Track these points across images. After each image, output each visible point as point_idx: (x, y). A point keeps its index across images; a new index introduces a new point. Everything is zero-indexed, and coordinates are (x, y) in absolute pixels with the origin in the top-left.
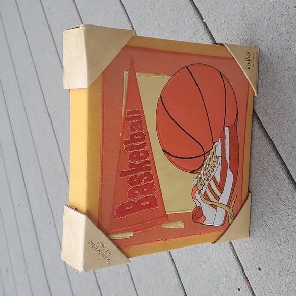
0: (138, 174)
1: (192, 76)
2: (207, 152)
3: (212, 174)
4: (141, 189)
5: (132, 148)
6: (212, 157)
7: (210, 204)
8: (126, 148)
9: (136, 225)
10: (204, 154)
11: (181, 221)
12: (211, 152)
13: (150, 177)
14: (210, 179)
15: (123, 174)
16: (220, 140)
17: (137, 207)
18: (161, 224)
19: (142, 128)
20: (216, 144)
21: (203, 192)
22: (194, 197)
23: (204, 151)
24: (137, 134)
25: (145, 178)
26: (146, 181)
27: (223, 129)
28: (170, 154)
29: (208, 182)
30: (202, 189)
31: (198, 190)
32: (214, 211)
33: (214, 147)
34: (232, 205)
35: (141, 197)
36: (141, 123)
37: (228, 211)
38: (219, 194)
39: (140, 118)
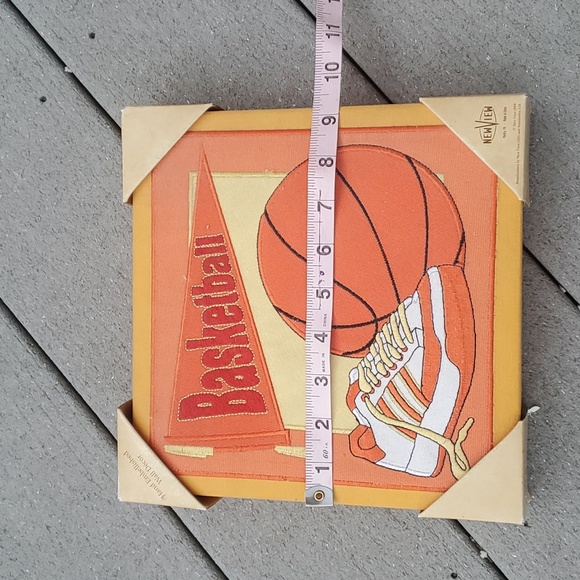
0: (223, 348)
2: (382, 319)
3: (400, 365)
4: (229, 376)
5: (207, 301)
6: (395, 329)
7: (396, 427)
8: (197, 302)
9: (219, 438)
10: (376, 321)
12: (392, 316)
13: (248, 355)
14: (392, 373)
15: (191, 345)
16: (416, 295)
17: (221, 406)
18: (272, 446)
19: (228, 268)
20: (406, 302)
21: (374, 398)
22: (351, 403)
23: (374, 315)
24: (217, 278)
25: (238, 356)
26: (238, 361)
27: (425, 272)
28: (291, 317)
29: (388, 380)
30: (373, 391)
31: (361, 393)
32: (408, 443)
33: (401, 307)
34: (461, 439)
35: (227, 389)
36: (225, 259)
37: (450, 450)
38: (419, 408)
39: (222, 249)
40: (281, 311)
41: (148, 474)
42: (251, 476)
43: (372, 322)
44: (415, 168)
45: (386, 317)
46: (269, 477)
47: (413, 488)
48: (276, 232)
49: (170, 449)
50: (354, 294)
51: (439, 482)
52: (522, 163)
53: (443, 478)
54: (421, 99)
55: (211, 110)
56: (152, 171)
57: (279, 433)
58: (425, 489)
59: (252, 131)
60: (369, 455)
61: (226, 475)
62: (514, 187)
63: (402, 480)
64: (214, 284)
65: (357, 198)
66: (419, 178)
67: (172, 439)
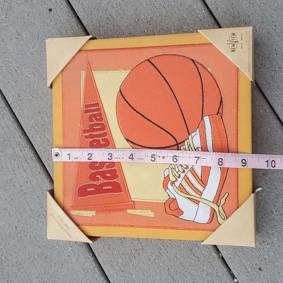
1: (156, 68)
2: (180, 143)
4: (103, 174)
5: (91, 136)
7: (188, 198)
8: (86, 137)
9: (99, 206)
10: (177, 144)
11: (150, 211)
12: (186, 142)
13: (112, 163)
14: (186, 171)
16: (198, 130)
17: (99, 190)
18: (125, 210)
19: (101, 119)
20: (193, 134)
21: (177, 184)
22: (165, 187)
23: (177, 141)
24: (96, 125)
25: (107, 164)
26: (107, 167)
27: (202, 119)
28: (134, 143)
29: (184, 174)
30: (176, 180)
31: (170, 182)
32: (195, 206)
33: (190, 137)
34: (222, 203)
35: (102, 181)
36: (100, 115)
37: (217, 209)
38: (200, 188)
39: (98, 110)
40: (129, 140)
41: (63, 225)
42: (115, 225)
43: (175, 145)
44: (196, 65)
45: (182, 142)
46: (124, 226)
47: (198, 229)
48: (126, 100)
49: (73, 213)
50: (166, 131)
51: (211, 226)
52: (251, 61)
53: (213, 224)
54: (198, 31)
55: (91, 39)
56: (62, 71)
57: (129, 203)
58: (204, 230)
59: (113, 49)
60: (175, 213)
61: (102, 225)
62: (247, 74)
63: (192, 225)
64: (95, 128)
65: (167, 82)
66: (198, 70)
67: (74, 207)
